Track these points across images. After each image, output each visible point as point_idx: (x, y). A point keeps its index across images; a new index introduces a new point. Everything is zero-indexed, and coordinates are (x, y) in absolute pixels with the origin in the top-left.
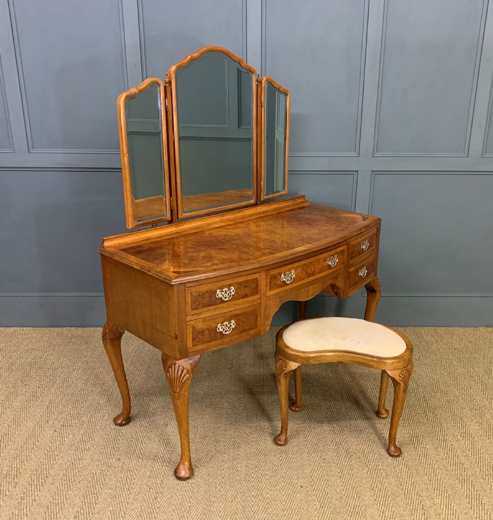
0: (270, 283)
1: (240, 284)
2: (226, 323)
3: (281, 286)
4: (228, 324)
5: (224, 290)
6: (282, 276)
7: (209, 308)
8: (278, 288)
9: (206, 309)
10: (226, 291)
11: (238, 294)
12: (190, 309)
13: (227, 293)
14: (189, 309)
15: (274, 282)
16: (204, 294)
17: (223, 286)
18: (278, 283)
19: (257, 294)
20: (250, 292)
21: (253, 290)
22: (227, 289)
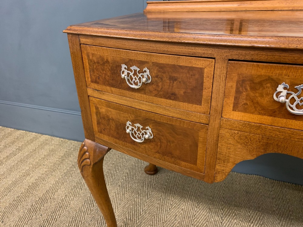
0: (238, 92)
1: (161, 67)
2: (138, 125)
3: (273, 114)
4: (143, 129)
5: (132, 68)
6: (280, 88)
7: (113, 89)
8: (260, 114)
9: (108, 88)
10: (135, 71)
11: (158, 86)
12: (90, 80)
13: (137, 76)
14: (88, 78)
15: (252, 94)
16: (104, 64)
17: (131, 60)
18: (265, 101)
19: (199, 102)
20: (182, 92)
21: (189, 91)
22: (138, 69)
